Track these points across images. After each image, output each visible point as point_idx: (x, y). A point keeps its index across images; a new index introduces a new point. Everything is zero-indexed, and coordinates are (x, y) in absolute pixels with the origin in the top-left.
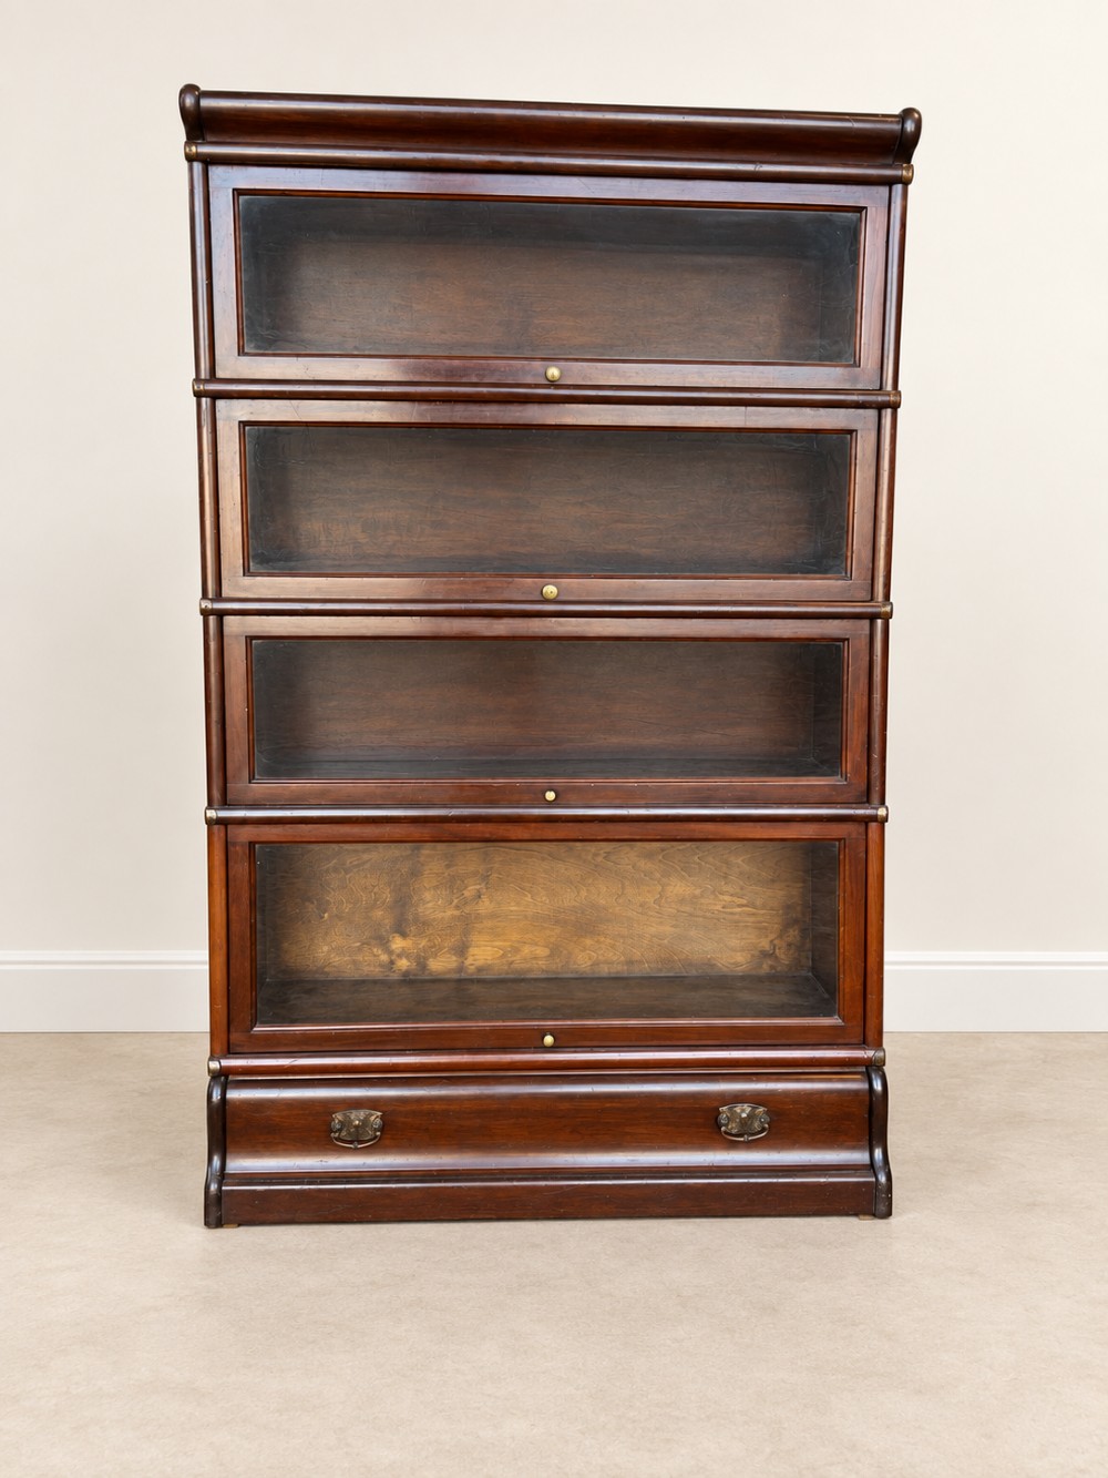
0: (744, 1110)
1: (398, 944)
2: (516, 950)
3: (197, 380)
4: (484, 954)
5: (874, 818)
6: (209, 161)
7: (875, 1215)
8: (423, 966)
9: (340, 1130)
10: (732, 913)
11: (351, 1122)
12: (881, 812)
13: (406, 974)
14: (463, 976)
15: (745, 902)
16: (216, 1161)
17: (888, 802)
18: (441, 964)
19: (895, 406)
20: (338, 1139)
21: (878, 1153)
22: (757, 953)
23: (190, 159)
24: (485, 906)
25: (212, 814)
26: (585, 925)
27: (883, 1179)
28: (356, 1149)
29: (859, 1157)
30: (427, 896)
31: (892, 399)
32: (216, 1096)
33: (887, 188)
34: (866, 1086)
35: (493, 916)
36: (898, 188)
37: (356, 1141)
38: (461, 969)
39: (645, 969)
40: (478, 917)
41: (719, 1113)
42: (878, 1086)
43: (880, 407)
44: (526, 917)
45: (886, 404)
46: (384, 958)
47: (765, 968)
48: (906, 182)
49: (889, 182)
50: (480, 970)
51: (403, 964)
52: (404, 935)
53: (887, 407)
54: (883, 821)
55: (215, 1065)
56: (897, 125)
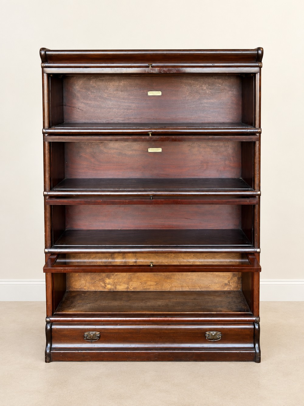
0: (214, 333)
1: (108, 281)
2: (145, 283)
3: (44, 129)
4: (135, 284)
5: (256, 252)
7: (256, 362)
8: (116, 288)
9: (87, 337)
11: (90, 335)
12: (258, 250)
13: (110, 289)
14: (128, 290)
16: (49, 345)
17: (261, 247)
18: (121, 287)
19: (260, 133)
20: (86, 339)
21: (257, 345)
23: (43, 67)
25: (47, 250)
27: (258, 351)
28: (92, 342)
29: (251, 345)
31: (259, 130)
32: (49, 327)
34: (253, 327)
37: (92, 340)
38: (127, 288)
39: (187, 289)
41: (206, 333)
42: (257, 327)
45: (257, 132)
46: (103, 285)
47: (227, 289)
48: (261, 67)
51: (109, 287)
52: (110, 278)
54: (259, 253)
55: (48, 319)
56: (256, 52)
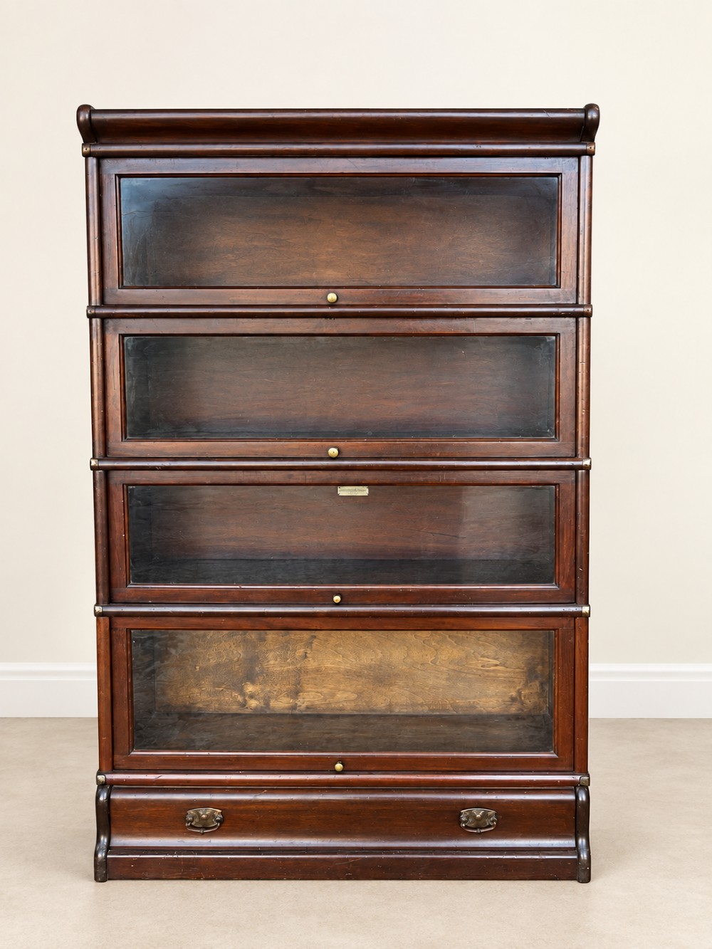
0: (479, 813)
1: (250, 688)
2: (333, 695)
3: (90, 306)
4: (311, 698)
5: (580, 614)
6: (100, 157)
7: (578, 881)
8: (267, 704)
9: (192, 821)
10: (487, 671)
11: (200, 816)
12: (585, 609)
13: (255, 709)
14: (296, 712)
15: (498, 663)
16: (104, 840)
17: (591, 602)
18: (281, 704)
19: (588, 316)
20: (192, 826)
21: (582, 841)
22: (507, 699)
23: (86, 155)
24: (311, 664)
25: (100, 609)
26: (382, 677)
27: (584, 856)
28: (203, 834)
29: (570, 843)
30: (270, 655)
31: (585, 310)
32: (103, 797)
33: (577, 160)
34: (574, 798)
35: (318, 670)
36: (585, 159)
37: (204, 828)
38: (294, 707)
39: (425, 710)
40: (307, 672)
41: (461, 814)
42: (582, 797)
43: (576, 316)
44: (339, 672)
45: (582, 314)
46: (240, 699)
47: (514, 710)
48: (591, 154)
49: (578, 155)
50: (307, 708)
51: (253, 703)
52: (253, 683)
53: (583, 316)
54: (587, 616)
55: (101, 778)
56: (582, 115)
